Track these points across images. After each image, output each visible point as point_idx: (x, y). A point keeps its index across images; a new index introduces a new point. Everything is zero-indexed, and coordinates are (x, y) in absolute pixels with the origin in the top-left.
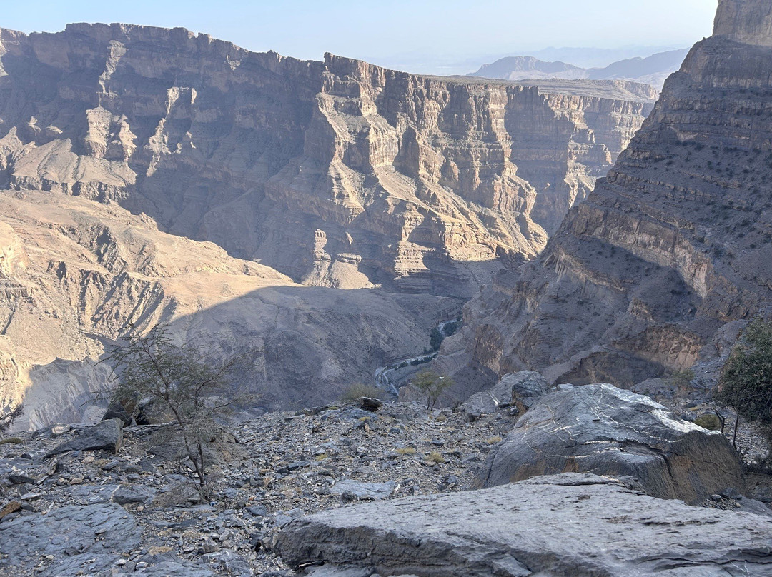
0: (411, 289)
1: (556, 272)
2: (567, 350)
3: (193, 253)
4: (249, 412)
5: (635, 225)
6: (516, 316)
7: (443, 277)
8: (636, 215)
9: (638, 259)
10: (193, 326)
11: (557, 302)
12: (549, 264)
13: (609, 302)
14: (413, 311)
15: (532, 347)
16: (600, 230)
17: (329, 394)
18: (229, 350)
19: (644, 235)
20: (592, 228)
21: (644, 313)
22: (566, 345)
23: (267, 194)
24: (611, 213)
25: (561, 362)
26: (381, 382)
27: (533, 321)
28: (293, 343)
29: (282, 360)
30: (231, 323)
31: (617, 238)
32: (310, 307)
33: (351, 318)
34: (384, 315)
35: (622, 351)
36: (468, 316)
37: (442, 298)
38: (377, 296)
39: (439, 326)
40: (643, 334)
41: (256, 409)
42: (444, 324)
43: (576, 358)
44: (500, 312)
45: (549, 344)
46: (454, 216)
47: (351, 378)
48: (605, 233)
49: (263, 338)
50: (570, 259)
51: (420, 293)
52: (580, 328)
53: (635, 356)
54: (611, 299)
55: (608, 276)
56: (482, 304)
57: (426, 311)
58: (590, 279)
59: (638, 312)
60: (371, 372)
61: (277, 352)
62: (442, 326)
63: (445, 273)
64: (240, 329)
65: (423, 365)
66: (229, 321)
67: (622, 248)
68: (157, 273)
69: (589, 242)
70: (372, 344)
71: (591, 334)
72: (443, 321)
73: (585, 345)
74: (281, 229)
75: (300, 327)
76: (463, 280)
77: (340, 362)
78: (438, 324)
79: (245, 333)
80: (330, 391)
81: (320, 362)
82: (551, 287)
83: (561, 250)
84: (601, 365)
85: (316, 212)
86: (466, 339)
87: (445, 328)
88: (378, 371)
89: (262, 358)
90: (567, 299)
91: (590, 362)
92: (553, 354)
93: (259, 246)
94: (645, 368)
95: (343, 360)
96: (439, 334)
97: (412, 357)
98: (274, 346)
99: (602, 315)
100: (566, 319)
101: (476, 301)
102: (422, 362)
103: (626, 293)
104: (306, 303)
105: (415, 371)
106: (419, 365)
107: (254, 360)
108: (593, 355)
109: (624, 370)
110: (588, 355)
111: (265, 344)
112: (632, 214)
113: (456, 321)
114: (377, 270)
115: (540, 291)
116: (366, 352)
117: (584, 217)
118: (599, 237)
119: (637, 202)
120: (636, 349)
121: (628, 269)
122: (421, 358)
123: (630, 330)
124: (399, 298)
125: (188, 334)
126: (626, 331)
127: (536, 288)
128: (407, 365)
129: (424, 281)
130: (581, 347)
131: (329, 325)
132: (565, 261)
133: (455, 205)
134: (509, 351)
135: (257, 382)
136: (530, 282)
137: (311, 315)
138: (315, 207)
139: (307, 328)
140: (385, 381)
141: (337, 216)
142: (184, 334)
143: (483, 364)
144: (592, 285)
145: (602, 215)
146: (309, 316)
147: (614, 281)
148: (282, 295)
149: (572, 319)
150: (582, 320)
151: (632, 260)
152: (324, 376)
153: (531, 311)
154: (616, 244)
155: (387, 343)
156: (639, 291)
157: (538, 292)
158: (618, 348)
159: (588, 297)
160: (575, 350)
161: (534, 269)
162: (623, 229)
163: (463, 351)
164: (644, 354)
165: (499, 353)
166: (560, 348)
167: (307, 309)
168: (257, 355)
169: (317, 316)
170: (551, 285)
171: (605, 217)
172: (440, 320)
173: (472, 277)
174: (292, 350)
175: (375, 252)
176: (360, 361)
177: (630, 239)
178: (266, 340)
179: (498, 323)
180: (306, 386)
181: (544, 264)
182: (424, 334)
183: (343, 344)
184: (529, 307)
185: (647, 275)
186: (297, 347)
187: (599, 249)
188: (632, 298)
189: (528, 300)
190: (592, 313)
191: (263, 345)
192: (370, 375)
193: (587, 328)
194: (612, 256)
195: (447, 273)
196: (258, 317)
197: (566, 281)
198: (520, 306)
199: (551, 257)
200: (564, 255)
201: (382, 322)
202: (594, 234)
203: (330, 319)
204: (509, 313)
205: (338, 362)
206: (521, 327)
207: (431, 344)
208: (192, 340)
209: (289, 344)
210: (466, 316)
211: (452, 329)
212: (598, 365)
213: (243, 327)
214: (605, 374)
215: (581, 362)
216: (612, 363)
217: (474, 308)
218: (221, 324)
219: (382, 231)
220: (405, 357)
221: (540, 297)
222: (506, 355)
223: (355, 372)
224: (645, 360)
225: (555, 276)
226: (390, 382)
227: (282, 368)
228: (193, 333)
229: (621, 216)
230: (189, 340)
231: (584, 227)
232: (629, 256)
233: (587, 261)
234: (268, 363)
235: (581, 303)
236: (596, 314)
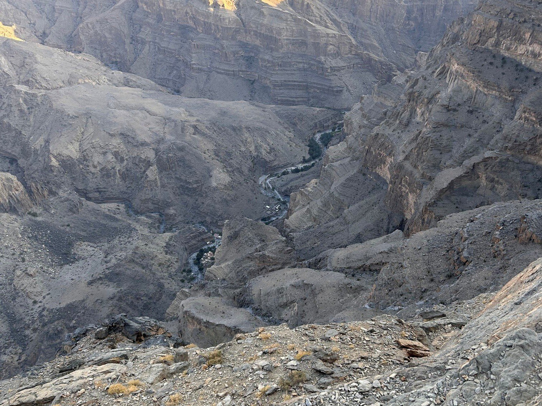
0: (287, 100)
1: (447, 82)
2: (457, 155)
3: (74, 66)
4: (147, 217)
5: (528, 35)
6: (407, 125)
7: (318, 88)
8: (529, 26)
9: (527, 69)
10: (84, 137)
11: (449, 110)
12: (440, 74)
13: (497, 111)
14: (292, 122)
15: (424, 153)
16: (492, 41)
17: (220, 200)
18: (122, 160)
19: (535, 45)
20: (485, 38)
21: (532, 121)
22: (457, 151)
23: (140, 4)
24: (505, 23)
25: (452, 166)
26: (265, 189)
27: (425, 130)
28: (183, 153)
29: (174, 169)
30: (122, 134)
31: (508, 49)
32: (195, 119)
33: (234, 129)
34: (265, 127)
35: (513, 156)
36: (349, 126)
37: (318, 109)
38: (257, 108)
39: (316, 136)
40: (533, 140)
41: (152, 214)
42: (320, 134)
43: (468, 163)
44: (391, 121)
45: (439, 150)
46: (327, 27)
47: (239, 186)
48: (497, 44)
49: (153, 149)
50: (461, 69)
51: (296, 105)
52: (470, 135)
53: (523, 160)
54: (499, 107)
55: (498, 87)
56: (363, 114)
57: (303, 122)
58: (480, 89)
59: (526, 119)
60: (255, 180)
61: (168, 162)
62: (318, 136)
63: (319, 84)
64: (130, 140)
65: (304, 173)
66: (119, 132)
67: (512, 58)
68: (41, 86)
69: (481, 52)
70: (255, 154)
71: (480, 140)
72: (319, 132)
73: (474, 151)
74: (157, 41)
75: (188, 138)
76: (337, 91)
77: (228, 171)
78: (314, 134)
79: (135, 144)
80: (221, 198)
81: (209, 171)
82: (443, 96)
83: (453, 61)
84: (492, 168)
85: (191, 23)
86: (350, 148)
87: (321, 139)
88: (262, 179)
89: (154, 168)
90: (457, 108)
91: (482, 166)
92: (443, 160)
93: (135, 58)
94: (532, 170)
95: (230, 169)
96: (316, 144)
97: (293, 165)
98: (165, 157)
99: (491, 123)
100: (456, 127)
101: (356, 112)
102: (302, 170)
103: (514, 101)
104: (191, 115)
105: (297, 178)
106: (300, 173)
107: (147, 169)
108: (485, 160)
109: (513, 173)
110: (481, 160)
111: (156, 154)
112: (525, 24)
113: (331, 131)
114: (254, 81)
115: (430, 100)
116: (250, 162)
117: (478, 28)
118: (491, 48)
119: (532, 12)
120: (525, 154)
121: (517, 79)
122: (300, 166)
123: (518, 136)
124: (278, 109)
125: (80, 145)
126: (514, 137)
127: (427, 98)
128: (288, 173)
129: (300, 93)
130: (471, 152)
131: (214, 136)
132: (457, 72)
133: (327, 15)
134: (401, 158)
135: (152, 190)
136: (421, 92)
137: (197, 126)
138: (190, 17)
139: (194, 139)
140: (269, 188)
141: (213, 27)
142: (77, 145)
143: (372, 170)
144: (482, 94)
145: (496, 26)
146: (195, 127)
147: (504, 91)
148: (167, 107)
149: (462, 127)
150: (471, 128)
151: (522, 70)
152: (214, 184)
153: (421, 120)
154: (507, 55)
155: (268, 153)
156: (527, 100)
157: (429, 102)
158: (509, 152)
159: (477, 106)
160: (466, 155)
161: (425, 79)
162: (515, 40)
163: (348, 159)
164: (532, 159)
165: (390, 160)
166: (450, 154)
167: (192, 120)
168: (149, 164)
169: (202, 127)
170: (443, 95)
171: (499, 28)
172: (317, 131)
173: (345, 89)
174: (182, 160)
175: (251, 63)
176: (245, 170)
177: (521, 49)
178: (157, 151)
179: (388, 131)
180: (198, 193)
181: (435, 74)
182: (303, 145)
183: (229, 154)
184: (419, 116)
185: (534, 85)
186: (187, 158)
187: (490, 60)
188: (520, 107)
189: (418, 109)
190: (481, 121)
191: (154, 156)
192: (255, 182)
193: (476, 135)
194: (502, 66)
195: (322, 85)
196: (146, 128)
197: (457, 91)
198: (411, 115)
199: (443, 68)
200: (456, 66)
201: (263, 133)
202: (486, 45)
203: (215, 131)
204: (400, 122)
205: (225, 171)
206: (412, 136)
207: (309, 153)
208: (85, 151)
209: (179, 154)
210: (347, 126)
211: (328, 139)
212: (490, 168)
213: (133, 138)
214: (495, 177)
215: (474, 166)
216: (502, 166)
217: (354, 117)
218: (112, 135)
219: (258, 42)
220: (285, 166)
221: (430, 106)
222: (398, 161)
223: (241, 180)
224: (533, 164)
225: (447, 86)
226: (273, 189)
227: (174, 177)
228: (86, 144)
229: (515, 26)
230: (82, 151)
231: (477, 38)
232: (518, 67)
233: (479, 72)
234: (161, 172)
235: (471, 112)
236: (484, 122)
